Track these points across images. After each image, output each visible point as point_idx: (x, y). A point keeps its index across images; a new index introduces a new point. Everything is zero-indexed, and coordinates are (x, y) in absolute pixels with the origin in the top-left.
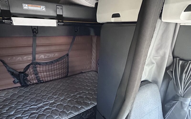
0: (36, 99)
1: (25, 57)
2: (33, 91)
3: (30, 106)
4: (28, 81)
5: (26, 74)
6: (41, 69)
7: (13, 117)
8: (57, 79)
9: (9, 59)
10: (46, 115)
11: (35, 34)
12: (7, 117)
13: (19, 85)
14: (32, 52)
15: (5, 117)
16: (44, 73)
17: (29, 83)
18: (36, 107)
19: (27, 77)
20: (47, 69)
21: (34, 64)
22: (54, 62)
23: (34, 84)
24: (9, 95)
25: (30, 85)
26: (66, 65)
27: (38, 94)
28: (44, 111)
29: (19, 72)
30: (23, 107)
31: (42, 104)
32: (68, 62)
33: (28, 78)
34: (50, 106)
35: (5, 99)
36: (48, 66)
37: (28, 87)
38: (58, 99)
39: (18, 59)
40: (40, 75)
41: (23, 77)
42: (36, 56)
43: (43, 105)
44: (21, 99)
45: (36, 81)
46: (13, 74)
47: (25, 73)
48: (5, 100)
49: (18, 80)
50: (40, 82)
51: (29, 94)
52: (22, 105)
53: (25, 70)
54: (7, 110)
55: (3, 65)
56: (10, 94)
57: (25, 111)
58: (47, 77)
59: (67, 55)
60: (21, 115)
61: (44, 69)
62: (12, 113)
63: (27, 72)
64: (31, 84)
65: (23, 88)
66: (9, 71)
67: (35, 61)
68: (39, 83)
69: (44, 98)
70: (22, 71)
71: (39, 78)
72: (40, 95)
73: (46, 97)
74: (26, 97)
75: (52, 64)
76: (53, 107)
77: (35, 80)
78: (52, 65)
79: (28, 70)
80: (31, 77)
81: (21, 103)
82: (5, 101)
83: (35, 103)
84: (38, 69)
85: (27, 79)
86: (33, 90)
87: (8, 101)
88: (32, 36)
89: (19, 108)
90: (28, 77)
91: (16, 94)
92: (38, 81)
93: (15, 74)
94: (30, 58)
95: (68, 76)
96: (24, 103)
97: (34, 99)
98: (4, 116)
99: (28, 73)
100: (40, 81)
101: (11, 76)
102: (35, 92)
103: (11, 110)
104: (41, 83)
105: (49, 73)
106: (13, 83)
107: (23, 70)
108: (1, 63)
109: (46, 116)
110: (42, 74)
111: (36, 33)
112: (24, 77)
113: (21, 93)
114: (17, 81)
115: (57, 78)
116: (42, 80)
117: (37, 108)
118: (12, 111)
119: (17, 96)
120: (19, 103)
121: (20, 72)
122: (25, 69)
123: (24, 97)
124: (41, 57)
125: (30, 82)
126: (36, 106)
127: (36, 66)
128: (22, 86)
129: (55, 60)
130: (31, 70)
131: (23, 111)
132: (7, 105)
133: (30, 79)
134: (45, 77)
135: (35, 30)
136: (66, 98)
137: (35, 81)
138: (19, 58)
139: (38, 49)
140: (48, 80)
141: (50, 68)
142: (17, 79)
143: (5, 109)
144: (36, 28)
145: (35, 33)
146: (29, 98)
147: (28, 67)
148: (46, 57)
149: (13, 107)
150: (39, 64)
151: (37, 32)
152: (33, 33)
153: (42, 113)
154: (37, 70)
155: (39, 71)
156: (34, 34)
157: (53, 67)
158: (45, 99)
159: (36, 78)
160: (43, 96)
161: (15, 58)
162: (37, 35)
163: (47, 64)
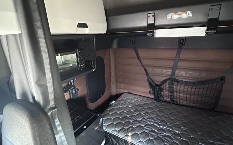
1: (164, 71)
2: (163, 109)
4: (161, 96)
5: (161, 88)
6: (178, 88)
7: (138, 123)
9: (151, 69)
11: (181, 46)
12: (135, 120)
13: (152, 96)
14: (173, 66)
15: (134, 119)
16: (180, 93)
17: (162, 98)
18: (159, 127)
20: (186, 90)
21: (173, 80)
23: (166, 101)
24: (142, 102)
25: (163, 101)
28: (164, 136)
29: (156, 84)
30: (148, 119)
31: (165, 128)
33: (162, 93)
34: (173, 135)
35: (139, 104)
36: (188, 86)
37: (160, 103)
38: (186, 133)
39: (158, 71)
40: (175, 94)
41: (157, 90)
42: (176, 71)
44: (150, 110)
45: (170, 99)
46: (150, 84)
47: (161, 87)
48: (139, 105)
49: (153, 92)
51: (158, 110)
52: (148, 117)
55: (145, 74)
56: (144, 102)
57: (148, 125)
58: (183, 100)
59: (222, 79)
60: (144, 126)
61: (182, 89)
62: (139, 119)
65: (155, 101)
66: (148, 81)
67: (173, 77)
68: (172, 102)
69: (170, 122)
70: (159, 84)
71: (173, 97)
72: (168, 117)
73: (172, 122)
75: (193, 86)
76: (176, 139)
79: (164, 85)
80: (165, 93)
82: (139, 107)
83: (159, 123)
84: (175, 87)
85: (161, 93)
86: (163, 107)
89: (145, 118)
90: (162, 91)
91: (148, 103)
94: (169, 72)
96: (150, 116)
97: (160, 118)
98: (133, 118)
99: (164, 87)
100: (174, 101)
101: (148, 86)
102: (164, 111)
103: (139, 116)
104: (174, 103)
105: (186, 95)
106: (149, 92)
107: (160, 83)
108: (145, 72)
109: (164, 143)
110: (178, 94)
112: (159, 91)
113: (152, 105)
114: (152, 92)
116: (176, 101)
119: (148, 106)
120: (147, 114)
122: (162, 82)
123: (153, 110)
124: (182, 74)
125: (164, 98)
127: (174, 82)
128: (155, 99)
130: (167, 86)
132: (138, 110)
133: (164, 94)
134: (180, 99)
135: (182, 41)
137: (168, 99)
138: (159, 70)
139: (180, 64)
140: (184, 104)
142: (152, 91)
143: (136, 113)
144: (184, 39)
146: (156, 114)
147: (166, 80)
148: (188, 75)
149: (142, 115)
150: (177, 81)
151: (184, 43)
152: (179, 44)
154: (173, 88)
155: (175, 90)
157: (193, 90)
158: (171, 125)
159: (169, 96)
161: (155, 69)
162: (183, 47)
163: (186, 84)
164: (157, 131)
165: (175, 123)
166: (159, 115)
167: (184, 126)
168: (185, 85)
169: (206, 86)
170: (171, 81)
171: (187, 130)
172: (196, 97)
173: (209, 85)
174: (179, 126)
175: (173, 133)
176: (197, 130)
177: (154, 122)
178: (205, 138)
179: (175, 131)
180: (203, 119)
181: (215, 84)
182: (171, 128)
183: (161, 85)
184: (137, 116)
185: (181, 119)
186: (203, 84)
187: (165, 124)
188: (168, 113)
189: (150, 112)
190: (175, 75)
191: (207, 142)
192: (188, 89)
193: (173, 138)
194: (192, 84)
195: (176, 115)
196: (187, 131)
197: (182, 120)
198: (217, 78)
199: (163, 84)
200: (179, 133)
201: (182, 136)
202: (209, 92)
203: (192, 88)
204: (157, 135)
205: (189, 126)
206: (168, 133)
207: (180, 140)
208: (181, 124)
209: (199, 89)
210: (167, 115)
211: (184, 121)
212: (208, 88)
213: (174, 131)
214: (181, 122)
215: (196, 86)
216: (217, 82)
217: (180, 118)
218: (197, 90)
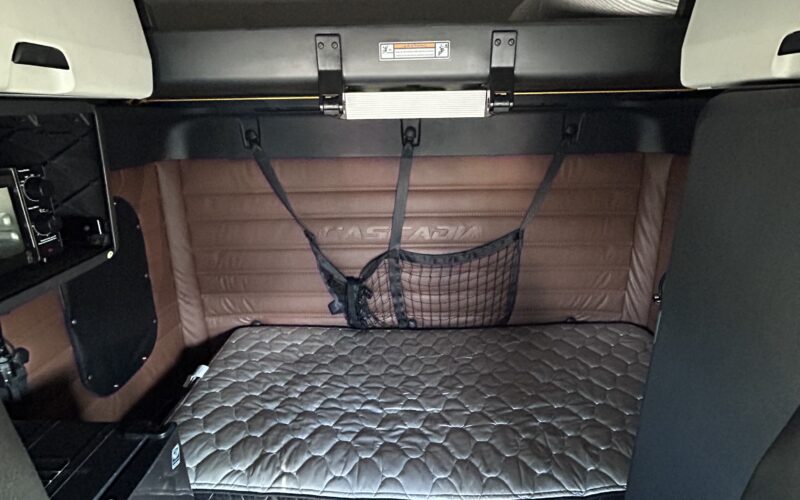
0: (386, 383)
1: (370, 230)
2: (380, 352)
3: (364, 404)
4: (370, 313)
5: (365, 287)
6: (415, 278)
7: (312, 421)
8: (463, 328)
9: (326, 229)
10: (407, 452)
11: (410, 148)
12: (300, 415)
13: (341, 320)
14: (394, 213)
15: (295, 413)
16: (421, 294)
17: (372, 319)
18: (380, 411)
19: (368, 300)
20: (435, 280)
21: (395, 256)
22: (461, 258)
23: (384, 327)
24: (312, 347)
25: (374, 328)
26: (507, 274)
27: (392, 366)
28: (402, 436)
29: (348, 278)
30: (344, 398)
31: (400, 409)
32: (515, 266)
33: (370, 301)
34: (427, 424)
35: (301, 355)
36: (439, 269)
37: (367, 335)
38: (457, 407)
39: (350, 232)
40: (407, 298)
41: (355, 296)
42: (404, 228)
43: (402, 411)
44: (342, 368)
45: (395, 318)
46: (330, 280)
47: (364, 283)
48: (301, 358)
49: (340, 304)
50: (404, 325)
51: (367, 358)
52: (341, 391)
53: (365, 272)
54: (302, 394)
55: (309, 247)
56: (316, 344)
57: (347, 415)
58: (431, 312)
59: (517, 235)
60: (336, 424)
61: (425, 280)
62: (313, 408)
63: (368, 282)
64: (377, 325)
65: (351, 335)
66: (322, 269)
67: (397, 247)
68: (401, 326)
69: (411, 387)
70: (356, 275)
71: (402, 309)
72: (399, 372)
73: (415, 384)
74: (355, 366)
75: (452, 267)
76: (436, 432)
77: (391, 316)
78: (453, 269)
79: (375, 275)
80: (380, 300)
81: (340, 381)
82: (302, 365)
83: (379, 398)
84: (405, 276)
85: (366, 304)
86: (380, 348)
87: (308, 366)
88: (400, 155)
89: (332, 396)
90: (370, 298)
91: (330, 347)
92: (399, 321)
93: (335, 282)
94: (383, 233)
95: (510, 322)
96: (346, 386)
97: (379, 383)
98: (293, 409)
99: (373, 284)
100: (407, 320)
101: (325, 287)
102: (385, 357)
103: (312, 395)
104: (408, 328)
105: (437, 297)
106: (327, 309)
107: (360, 271)
108: (307, 241)
109: (407, 456)
110: (416, 297)
111: (413, 146)
112: (359, 297)
113: (344, 350)
114: (338, 305)
115: (466, 322)
116: (413, 320)
117: (384, 416)
118: (313, 401)
119: (333, 356)
120: (336, 381)
121: (351, 279)
122: (364, 268)
123: (351, 366)
124: (419, 235)
125: (376, 319)
126: (382, 408)
127: (400, 263)
128: (352, 327)
129: (464, 252)
130: (383, 279)
131: (342, 413)
132: (304, 376)
133: (375, 306)
134: (422, 311)
135: (410, 134)
136: (490, 415)
137: (390, 318)
138: (353, 231)
139: (413, 204)
140: (434, 323)
141: (446, 279)
142: (340, 301)
143: (299, 389)
144: (416, 126)
145: (408, 145)
146: (362, 372)
147: (377, 261)
148: (436, 235)
149: (318, 391)
150: (411, 258)
151: (416, 141)
152: (404, 145)
153: (395, 441)
154: (399, 280)
155: (406, 284)
156: (406, 147)
157: (455, 277)
158: (413, 394)
159: (393, 309)
160: (409, 378)
161: (341, 228)
162: (417, 152)
163: (435, 262)
164: (379, 426)
165: (423, 387)
166: (374, 374)
167: (451, 388)
168: (431, 267)
169: (484, 261)
170: (393, 261)
171: (459, 395)
172: (463, 295)
173: (489, 256)
174: (435, 393)
175: (423, 417)
176: (483, 390)
177: (363, 400)
178: (503, 405)
179: (428, 410)
180: (489, 355)
181: (502, 253)
182: (416, 403)
183: (365, 279)
184: (305, 399)
185: (436, 370)
186: (476, 256)
187: (397, 398)
188: (396, 360)
189: (342, 373)
190: (403, 239)
191: (509, 414)
192: (440, 277)
193: (426, 432)
194: (450, 260)
195: (420, 361)
196: (459, 399)
197: (440, 372)
198: (507, 236)
199: (371, 273)
200: (439, 414)
201: (448, 418)
202: (491, 276)
203: (451, 272)
204: (381, 438)
205: (461, 383)
206: (410, 421)
207: (447, 431)
208: (440, 384)
209: (469, 271)
210: (397, 367)
211: (446, 374)
212: (488, 265)
213: (425, 412)
214: (439, 378)
215: (461, 264)
216: (507, 247)
217: (434, 366)
218: (464, 276)
